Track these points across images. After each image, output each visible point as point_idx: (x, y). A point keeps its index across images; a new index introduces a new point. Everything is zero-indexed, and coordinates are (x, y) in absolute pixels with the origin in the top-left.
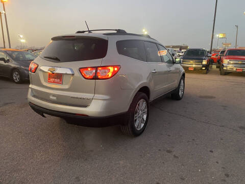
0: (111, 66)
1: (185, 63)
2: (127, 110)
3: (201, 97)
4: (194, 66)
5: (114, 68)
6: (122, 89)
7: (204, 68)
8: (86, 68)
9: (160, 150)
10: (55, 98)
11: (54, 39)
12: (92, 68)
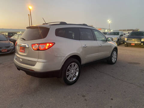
0: (48, 43)
1: (129, 40)
2: (60, 68)
3: (130, 63)
4: (136, 42)
5: (49, 44)
6: (55, 56)
7: (142, 44)
8: (35, 44)
9: (78, 95)
10: (22, 60)
11: (27, 28)
12: (37, 44)
